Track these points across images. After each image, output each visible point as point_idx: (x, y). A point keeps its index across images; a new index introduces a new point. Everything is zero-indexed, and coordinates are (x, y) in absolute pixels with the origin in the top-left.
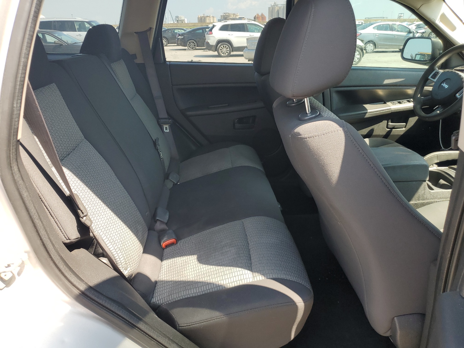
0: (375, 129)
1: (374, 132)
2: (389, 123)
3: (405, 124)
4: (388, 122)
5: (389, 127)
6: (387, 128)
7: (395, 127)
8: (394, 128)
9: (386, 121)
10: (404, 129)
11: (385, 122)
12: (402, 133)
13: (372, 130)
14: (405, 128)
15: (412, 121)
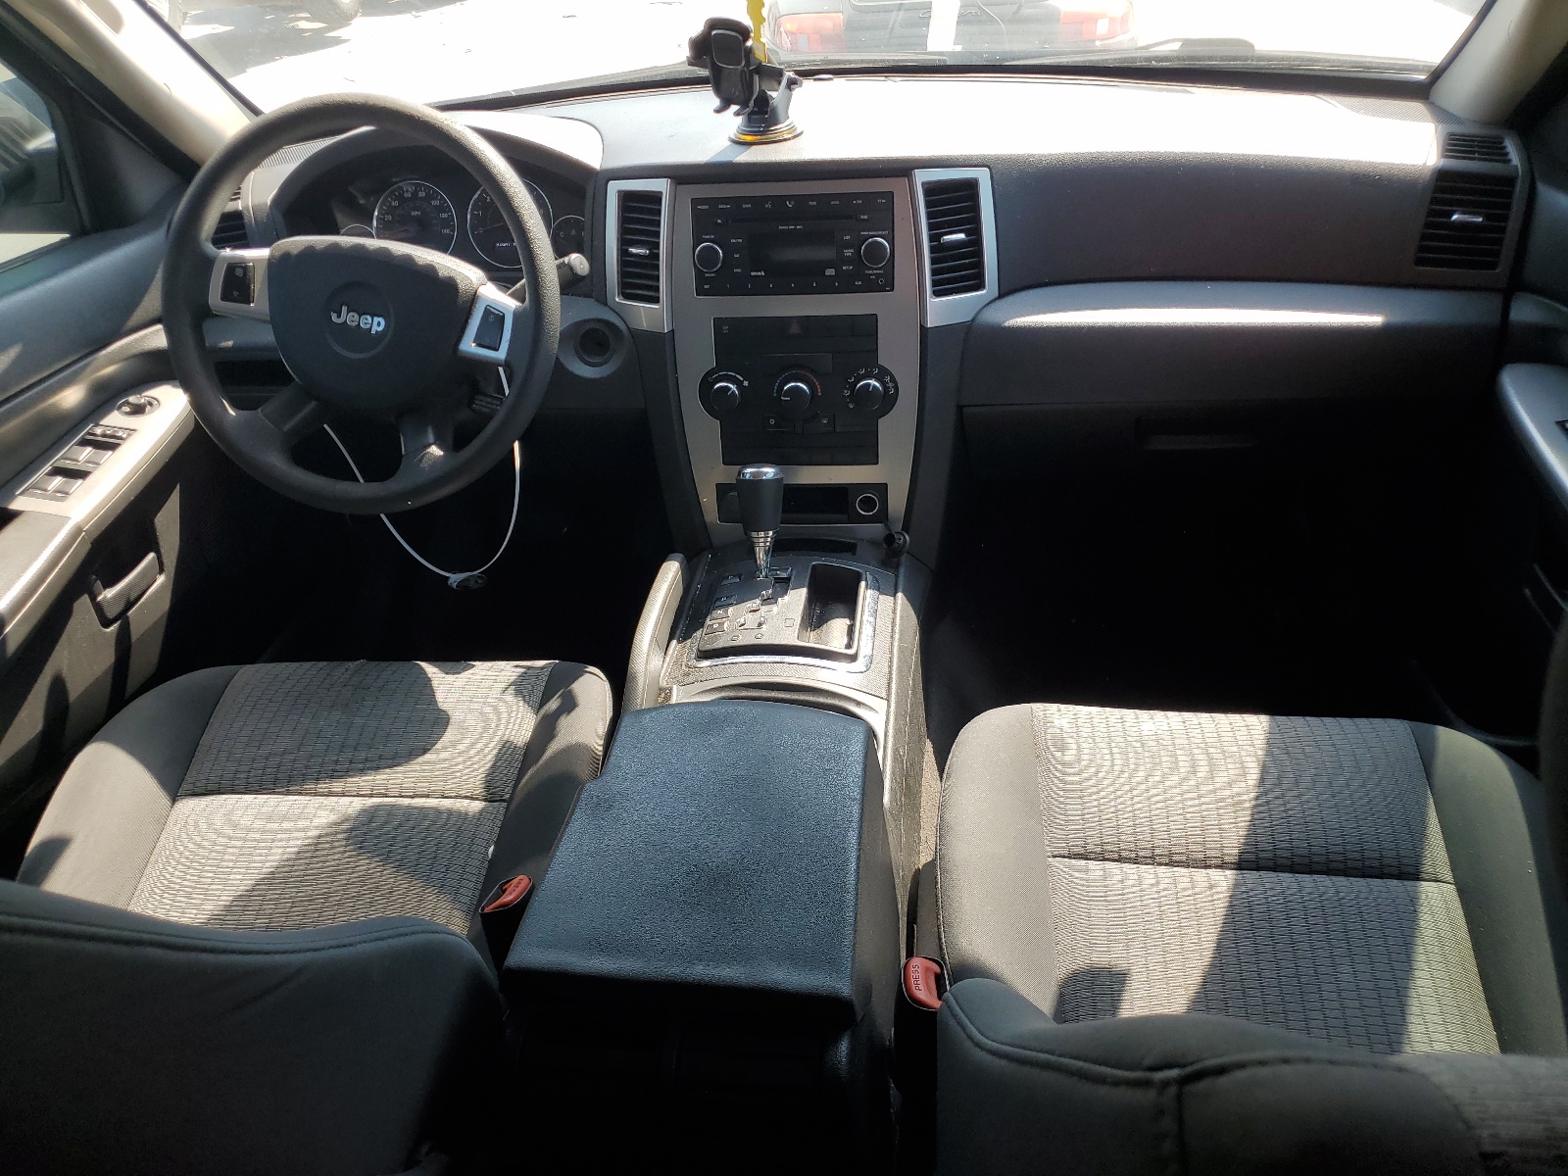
0: (65, 673)
1: (69, 686)
2: (99, 598)
3: (151, 555)
4: (93, 598)
5: (111, 614)
6: (106, 623)
7: (132, 599)
8: (130, 605)
9: (85, 598)
10: (161, 579)
11: (83, 605)
12: (165, 605)
13: (58, 686)
14: (161, 571)
15: (168, 521)
